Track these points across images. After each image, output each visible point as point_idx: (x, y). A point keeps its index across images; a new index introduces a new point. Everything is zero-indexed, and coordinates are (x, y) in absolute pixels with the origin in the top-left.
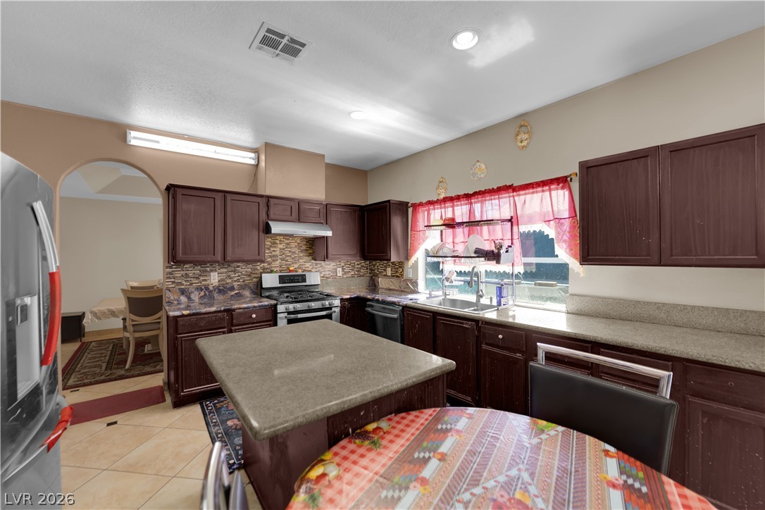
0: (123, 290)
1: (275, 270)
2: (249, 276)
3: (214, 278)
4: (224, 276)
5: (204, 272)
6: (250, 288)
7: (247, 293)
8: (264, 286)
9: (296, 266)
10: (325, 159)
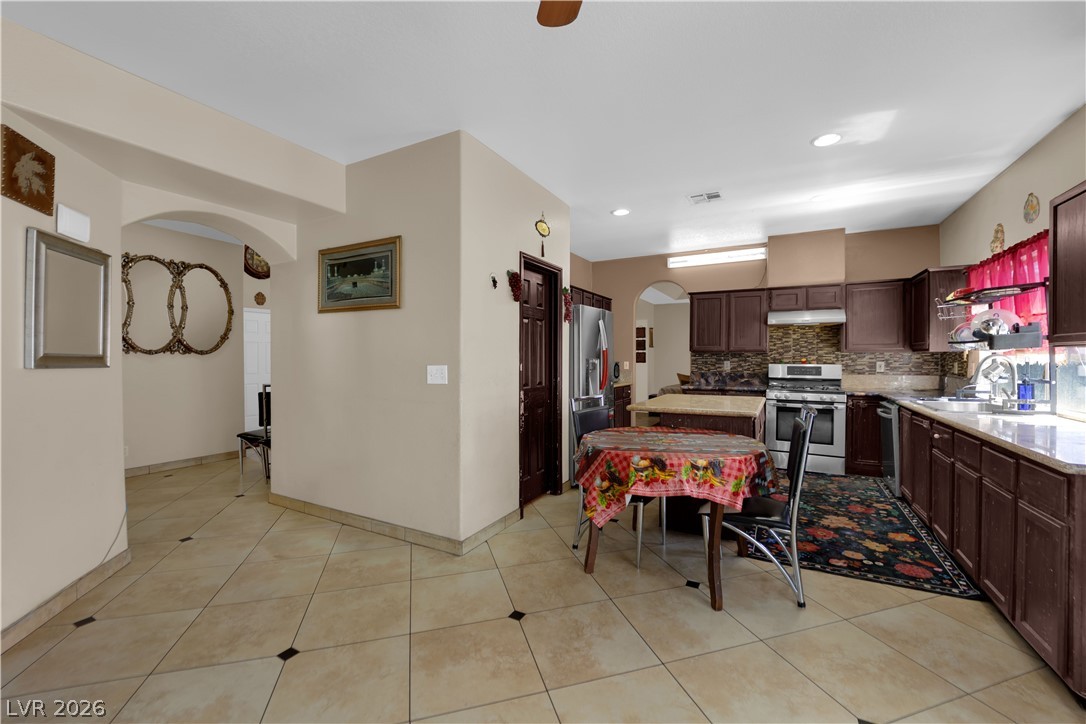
0: (678, 375)
1: (785, 361)
2: (759, 365)
3: (727, 366)
4: (735, 365)
5: (720, 361)
6: (759, 377)
7: (756, 382)
8: (770, 376)
9: (815, 357)
10: (847, 232)
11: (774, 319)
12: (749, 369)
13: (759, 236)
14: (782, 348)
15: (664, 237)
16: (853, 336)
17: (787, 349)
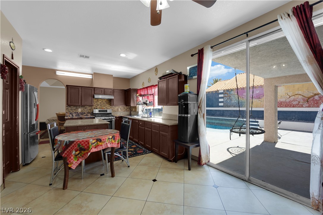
1: (98, 108)
4: (82, 110)
5: (77, 108)
6: (90, 113)
7: (89, 115)
8: (94, 113)
9: (105, 107)
10: (113, 76)
11: (96, 96)
12: (87, 111)
13: (90, 71)
14: (97, 105)
15: (55, 63)
16: (115, 102)
17: (98, 105)
